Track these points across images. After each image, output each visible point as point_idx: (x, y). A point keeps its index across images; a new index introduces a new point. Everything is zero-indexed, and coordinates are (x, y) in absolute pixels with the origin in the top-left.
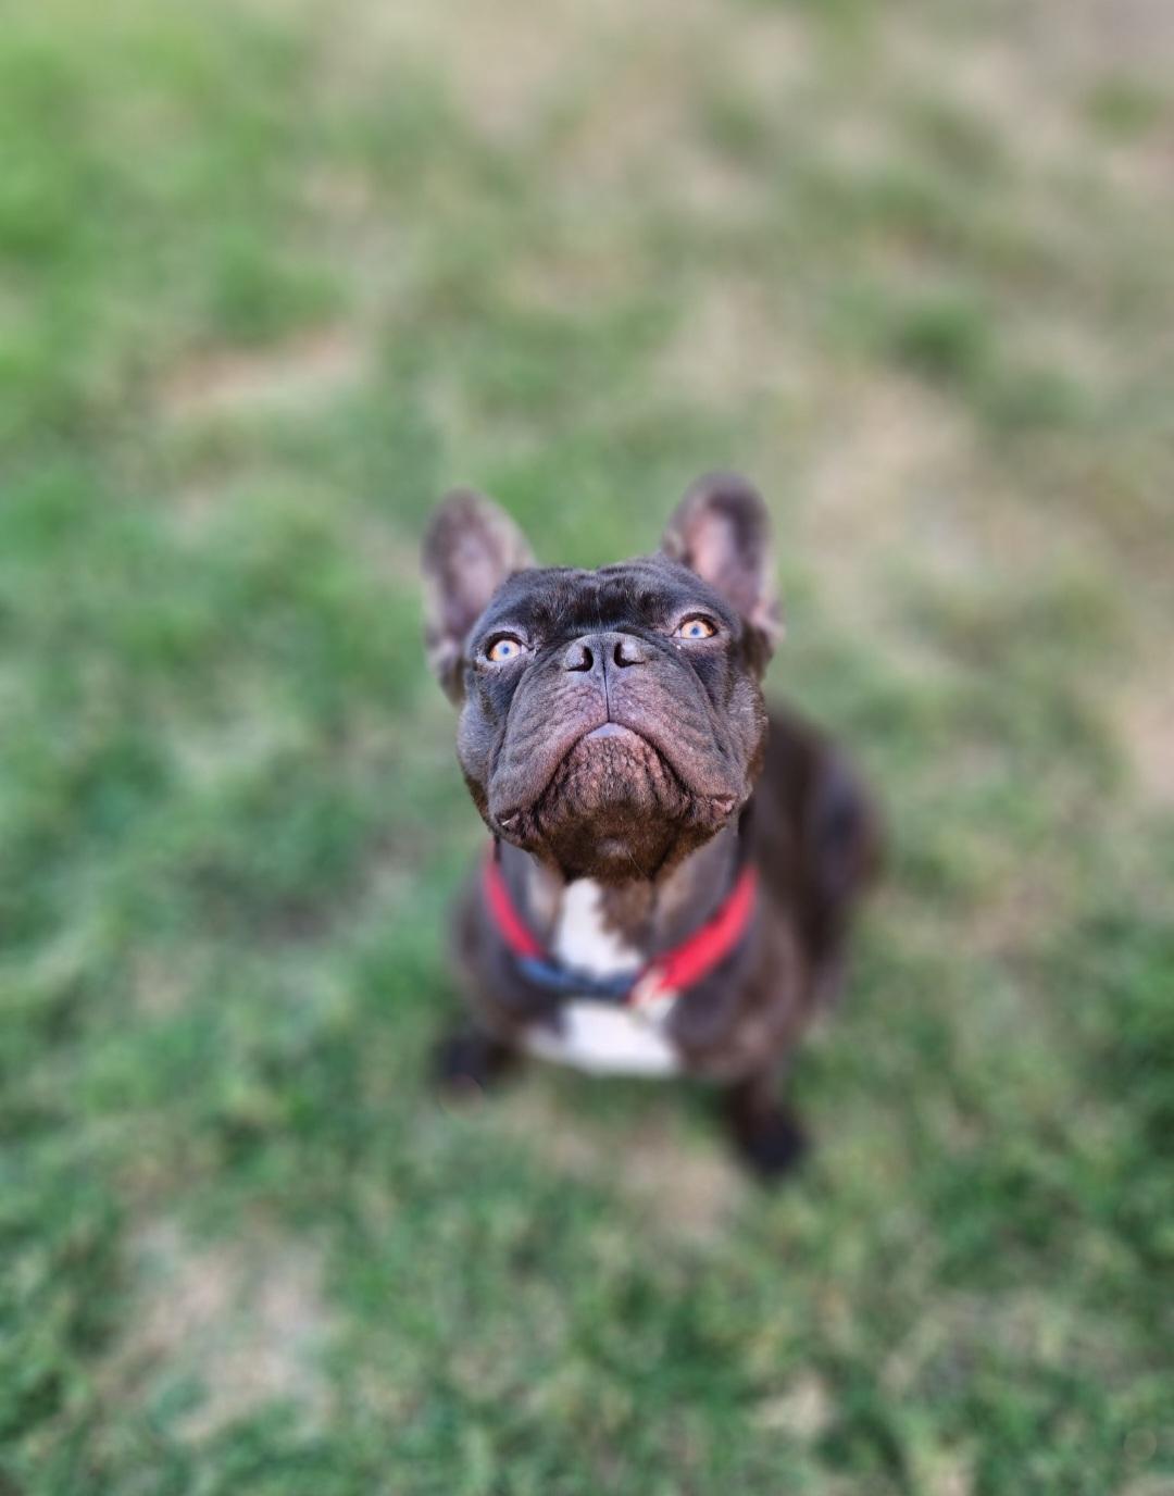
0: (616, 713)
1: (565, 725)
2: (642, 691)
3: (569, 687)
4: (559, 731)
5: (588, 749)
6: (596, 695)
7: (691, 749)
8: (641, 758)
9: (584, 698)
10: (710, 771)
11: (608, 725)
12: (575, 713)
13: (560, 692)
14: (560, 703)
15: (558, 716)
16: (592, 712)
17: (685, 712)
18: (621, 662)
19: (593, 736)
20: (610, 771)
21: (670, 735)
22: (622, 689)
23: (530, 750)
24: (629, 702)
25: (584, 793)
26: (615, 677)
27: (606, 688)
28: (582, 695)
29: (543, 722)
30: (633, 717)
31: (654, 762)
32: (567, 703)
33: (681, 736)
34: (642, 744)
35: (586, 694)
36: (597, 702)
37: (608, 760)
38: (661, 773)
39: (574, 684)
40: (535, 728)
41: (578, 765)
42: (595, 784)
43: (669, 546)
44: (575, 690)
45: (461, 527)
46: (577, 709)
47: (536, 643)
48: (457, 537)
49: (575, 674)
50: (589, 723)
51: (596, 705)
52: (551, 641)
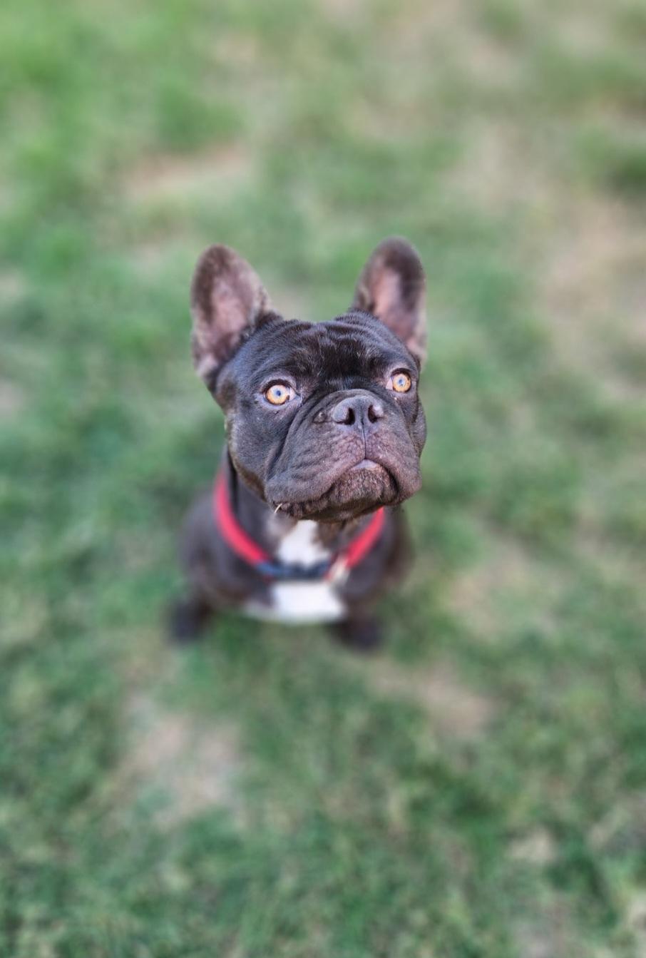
0: (371, 454)
1: (340, 462)
2: (385, 438)
3: (341, 436)
4: (337, 465)
5: (350, 475)
6: (358, 442)
7: (409, 471)
8: (380, 478)
9: (352, 443)
11: (365, 461)
12: (346, 454)
13: (335, 439)
14: (337, 447)
15: (336, 456)
16: (357, 454)
18: (374, 418)
19: (355, 468)
20: (361, 486)
21: (401, 466)
22: (374, 437)
23: (314, 475)
24: (379, 447)
25: (344, 498)
26: (369, 429)
27: (364, 436)
28: (350, 442)
29: (325, 457)
30: (381, 456)
31: (386, 480)
32: (341, 447)
33: (405, 465)
34: (382, 470)
35: (352, 441)
36: (359, 446)
37: (361, 481)
39: (346, 434)
40: (318, 462)
41: (342, 484)
42: (352, 493)
43: (361, 298)
44: (345, 438)
45: (220, 273)
46: (347, 451)
47: (301, 391)
48: (216, 280)
49: (343, 427)
50: (355, 461)
51: (358, 448)
52: (314, 393)
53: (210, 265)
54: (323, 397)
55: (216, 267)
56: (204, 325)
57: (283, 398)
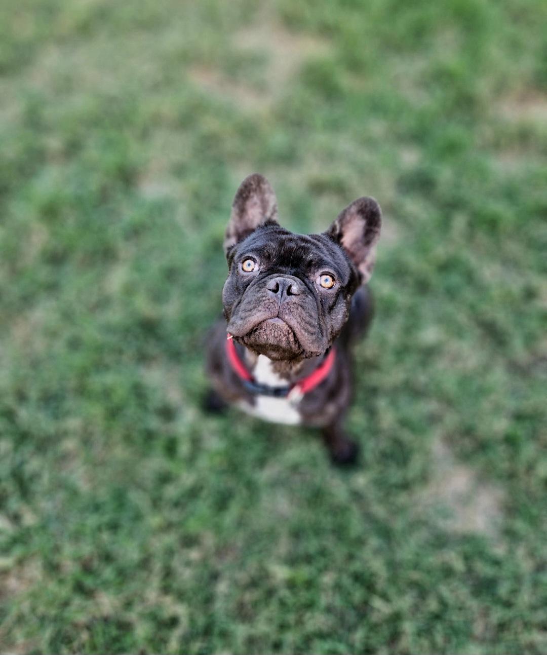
0: (281, 314)
1: (261, 313)
2: (293, 307)
3: (267, 298)
4: (258, 314)
5: (267, 324)
6: (276, 305)
7: (306, 334)
8: (287, 333)
10: (313, 342)
11: (277, 318)
12: (266, 309)
13: (264, 298)
14: (263, 303)
15: (260, 308)
16: (272, 311)
17: (308, 319)
18: (289, 293)
19: (270, 321)
20: (273, 335)
21: (299, 327)
22: (286, 305)
24: (287, 311)
25: (261, 338)
26: (285, 299)
27: (280, 302)
29: (255, 308)
30: (287, 317)
31: (291, 336)
32: (265, 304)
33: (303, 328)
34: (288, 329)
35: (272, 303)
36: (276, 307)
37: (273, 331)
38: (293, 340)
39: (270, 297)
40: (251, 310)
41: (261, 329)
42: (265, 337)
43: (334, 229)
44: (269, 300)
45: (255, 190)
46: (267, 308)
47: (262, 267)
48: (252, 194)
49: (271, 293)
50: (270, 315)
51: (274, 308)
52: (268, 270)
53: (251, 185)
54: (270, 274)
55: (254, 186)
56: (237, 218)
57: (250, 269)
